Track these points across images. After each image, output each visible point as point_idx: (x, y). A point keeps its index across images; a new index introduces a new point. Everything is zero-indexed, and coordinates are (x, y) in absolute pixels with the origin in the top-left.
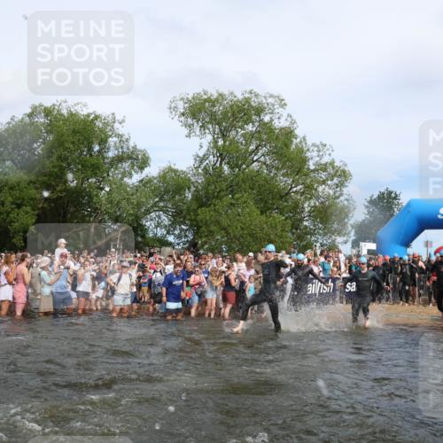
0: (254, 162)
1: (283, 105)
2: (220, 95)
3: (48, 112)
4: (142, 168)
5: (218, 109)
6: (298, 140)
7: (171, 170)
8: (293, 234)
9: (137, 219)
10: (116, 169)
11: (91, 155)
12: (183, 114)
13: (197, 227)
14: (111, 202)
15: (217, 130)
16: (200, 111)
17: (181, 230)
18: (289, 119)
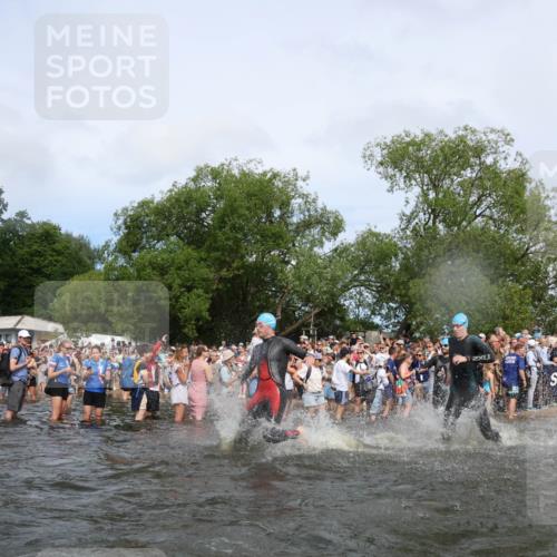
0: (476, 217)
1: (509, 141)
2: (427, 135)
3: (215, 174)
5: (426, 153)
7: (371, 233)
8: (535, 307)
9: (333, 297)
11: (271, 222)
12: (381, 164)
13: (408, 305)
14: (299, 278)
15: (426, 180)
16: (402, 158)
17: (390, 308)
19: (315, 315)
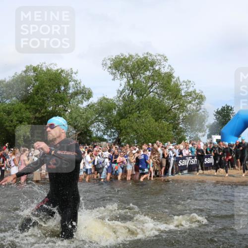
0: (151, 92)
1: (166, 60)
2: (131, 56)
3: (35, 69)
4: (88, 98)
5: (130, 63)
6: (175, 79)
7: (104, 99)
8: (174, 132)
9: (87, 126)
10: (74, 99)
11: (60, 92)
12: (110, 67)
13: (120, 130)
14: (72, 118)
15: (129, 76)
16: (120, 65)
17: (111, 132)
18: (170, 68)
19: (78, 135)
